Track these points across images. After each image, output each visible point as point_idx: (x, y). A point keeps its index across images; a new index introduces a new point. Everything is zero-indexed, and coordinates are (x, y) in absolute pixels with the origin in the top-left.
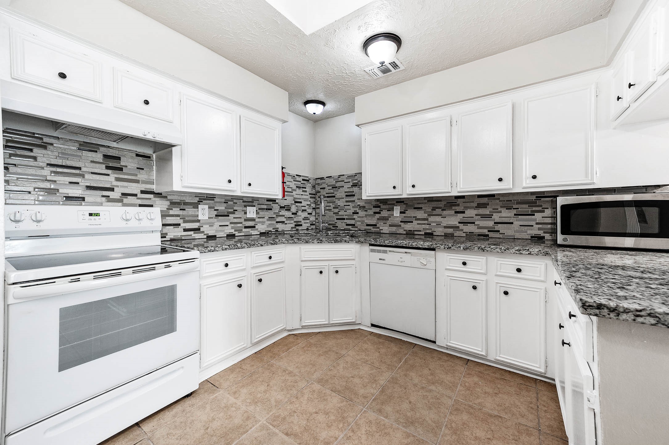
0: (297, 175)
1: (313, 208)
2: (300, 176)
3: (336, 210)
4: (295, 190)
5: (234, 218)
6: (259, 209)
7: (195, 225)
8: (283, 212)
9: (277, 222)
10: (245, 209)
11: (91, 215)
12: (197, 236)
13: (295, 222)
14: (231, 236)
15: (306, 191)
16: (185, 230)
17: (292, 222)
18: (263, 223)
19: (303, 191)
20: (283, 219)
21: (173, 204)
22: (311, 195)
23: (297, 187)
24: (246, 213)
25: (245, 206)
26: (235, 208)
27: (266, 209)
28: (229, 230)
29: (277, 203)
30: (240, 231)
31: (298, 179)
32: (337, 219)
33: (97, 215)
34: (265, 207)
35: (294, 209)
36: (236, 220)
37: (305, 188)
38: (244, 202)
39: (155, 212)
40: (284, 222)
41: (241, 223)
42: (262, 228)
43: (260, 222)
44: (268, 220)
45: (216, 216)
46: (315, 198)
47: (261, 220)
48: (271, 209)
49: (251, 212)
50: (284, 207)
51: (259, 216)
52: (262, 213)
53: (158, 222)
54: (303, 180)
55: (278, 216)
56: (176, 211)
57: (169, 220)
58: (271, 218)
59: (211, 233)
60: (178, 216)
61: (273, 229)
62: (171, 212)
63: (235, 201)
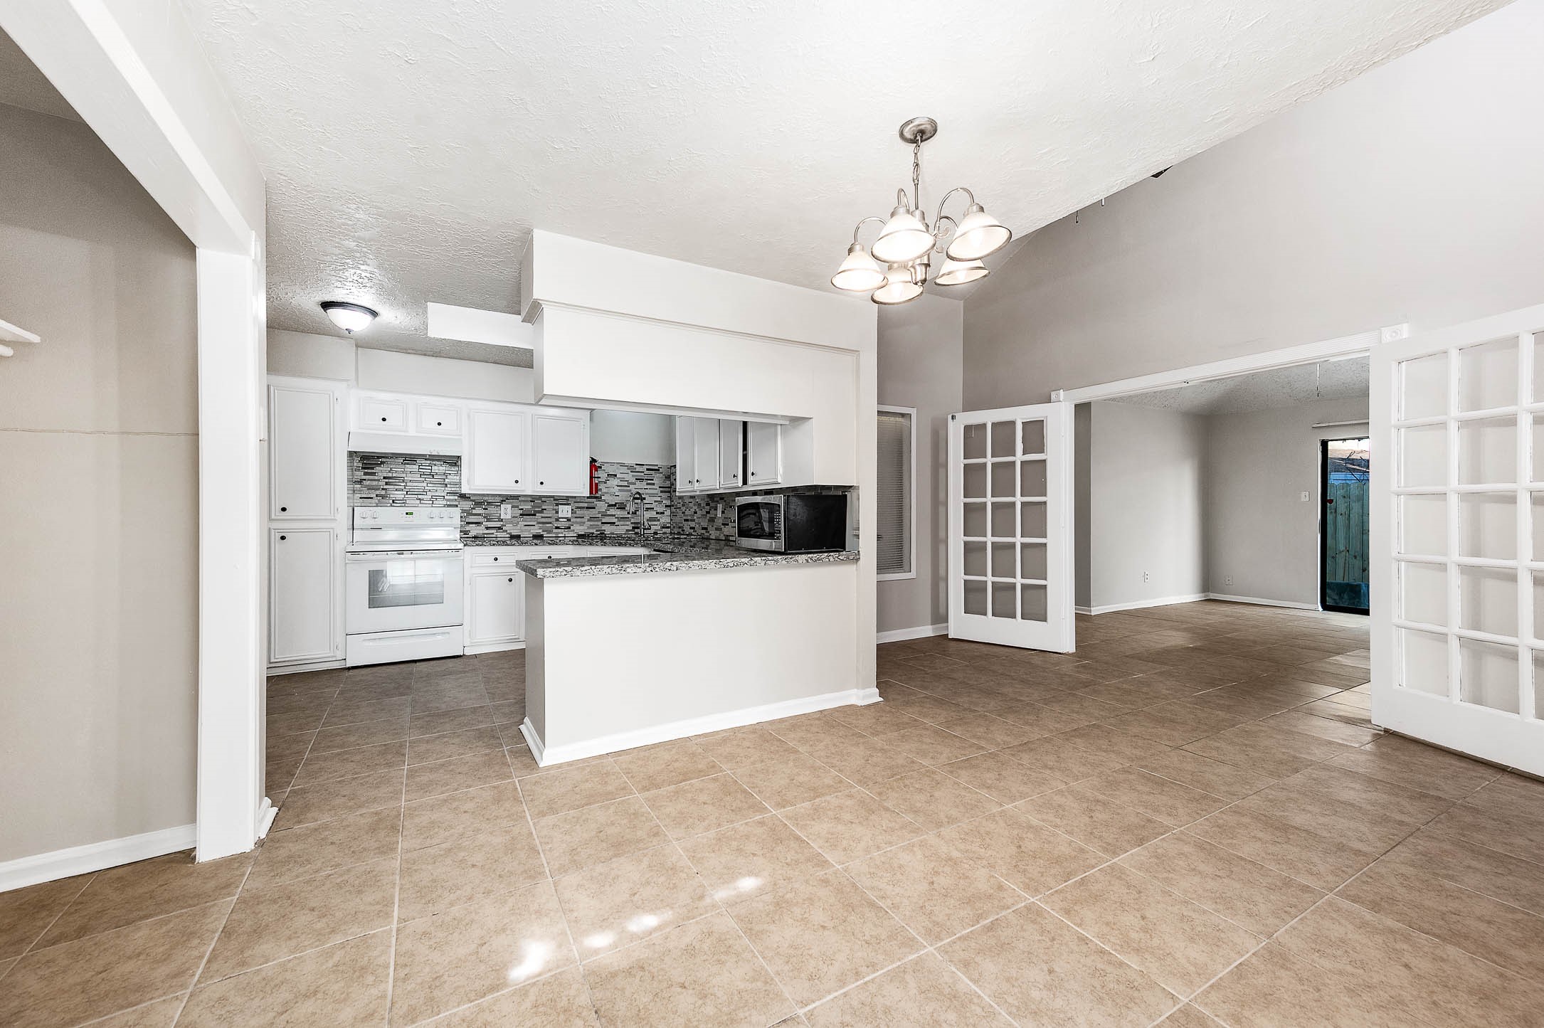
0: (636, 464)
1: (666, 506)
2: (643, 465)
3: (683, 509)
4: (635, 484)
5: (542, 517)
6: (578, 508)
7: (498, 524)
8: (612, 511)
9: (602, 523)
10: (557, 508)
11: (407, 514)
12: (499, 535)
13: (632, 523)
14: (538, 537)
15: (654, 484)
16: (487, 528)
17: (628, 523)
18: (582, 524)
19: (648, 484)
20: (614, 520)
21: (478, 504)
22: (661, 489)
23: (636, 479)
24: (557, 512)
25: (557, 505)
26: (543, 508)
27: (587, 508)
28: (537, 530)
29: (604, 500)
30: (549, 532)
31: (638, 468)
32: (685, 520)
33: (412, 514)
34: (586, 505)
35: (631, 507)
36: (544, 520)
37: (652, 480)
38: (555, 500)
39: (456, 512)
40: (614, 523)
41: (550, 523)
42: (581, 529)
43: (577, 523)
44: (588, 520)
45: (521, 515)
46: (669, 492)
47: (578, 520)
48: (594, 508)
49: (565, 511)
50: (615, 505)
51: (575, 515)
52: (579, 512)
53: (457, 521)
54: (648, 470)
55: (605, 515)
56: (478, 510)
57: (472, 519)
58: (591, 519)
59: (515, 533)
60: (479, 515)
61: (597, 531)
62: (474, 512)
63: (543, 499)
